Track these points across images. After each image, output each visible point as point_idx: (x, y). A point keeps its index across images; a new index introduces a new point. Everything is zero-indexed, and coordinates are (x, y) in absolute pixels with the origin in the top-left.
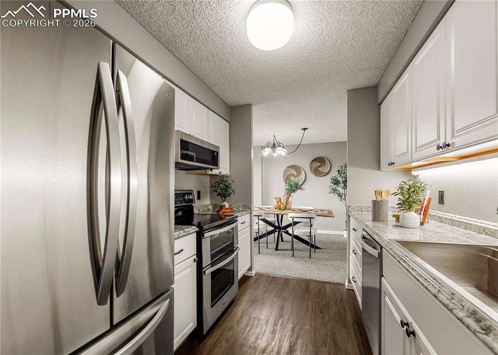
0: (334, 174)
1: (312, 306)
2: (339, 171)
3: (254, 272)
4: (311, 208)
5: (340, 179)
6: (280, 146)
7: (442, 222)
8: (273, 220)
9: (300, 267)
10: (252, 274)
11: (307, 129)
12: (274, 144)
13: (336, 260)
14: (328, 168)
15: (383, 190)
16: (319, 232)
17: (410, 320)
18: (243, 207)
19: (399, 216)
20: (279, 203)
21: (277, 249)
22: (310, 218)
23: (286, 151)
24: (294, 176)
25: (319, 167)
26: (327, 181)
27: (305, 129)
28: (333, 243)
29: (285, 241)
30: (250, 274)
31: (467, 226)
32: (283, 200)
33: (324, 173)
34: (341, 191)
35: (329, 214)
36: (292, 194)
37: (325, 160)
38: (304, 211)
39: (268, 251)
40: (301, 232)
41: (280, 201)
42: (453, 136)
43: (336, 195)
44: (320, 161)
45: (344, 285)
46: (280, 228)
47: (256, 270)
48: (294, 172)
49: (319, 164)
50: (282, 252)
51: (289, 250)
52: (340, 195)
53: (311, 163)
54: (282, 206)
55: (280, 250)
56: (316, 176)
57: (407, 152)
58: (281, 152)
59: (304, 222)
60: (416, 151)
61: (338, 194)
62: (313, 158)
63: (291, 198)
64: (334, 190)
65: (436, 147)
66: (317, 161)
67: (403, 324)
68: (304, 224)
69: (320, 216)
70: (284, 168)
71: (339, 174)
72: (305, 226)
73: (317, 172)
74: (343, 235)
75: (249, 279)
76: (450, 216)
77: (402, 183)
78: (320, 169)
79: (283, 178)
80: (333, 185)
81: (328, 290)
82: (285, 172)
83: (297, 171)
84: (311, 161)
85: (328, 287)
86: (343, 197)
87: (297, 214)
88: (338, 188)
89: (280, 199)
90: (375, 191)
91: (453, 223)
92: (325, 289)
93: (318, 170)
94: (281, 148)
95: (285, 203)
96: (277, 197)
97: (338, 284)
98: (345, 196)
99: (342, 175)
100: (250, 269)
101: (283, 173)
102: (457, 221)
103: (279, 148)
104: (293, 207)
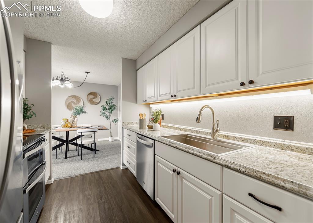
0: (103, 103)
1: (108, 186)
2: (106, 102)
3: (53, 180)
4: (90, 125)
5: (107, 107)
6: (68, 81)
7: (164, 127)
8: (59, 136)
9: (90, 165)
10: (52, 181)
11: (89, 73)
12: (62, 78)
13: (110, 155)
14: (99, 100)
15: (143, 114)
16: (99, 140)
17: (176, 168)
18: (42, 128)
19: (152, 126)
20: (67, 123)
21: (66, 158)
22: (94, 132)
23: (73, 85)
24: (74, 103)
25: (93, 98)
26: (99, 108)
27: (87, 73)
28: (105, 146)
29: (70, 151)
30: (50, 182)
31: (174, 128)
32: (71, 121)
33: (96, 103)
34: (108, 114)
35: (104, 129)
36: (78, 116)
37: (97, 94)
38: (88, 127)
39: (58, 160)
40: (88, 142)
41: (68, 121)
42: (177, 92)
43: (105, 116)
44: (94, 94)
45: (120, 168)
46: (67, 142)
47: (54, 177)
48: (75, 100)
49: (93, 96)
50: (72, 158)
51: (77, 156)
52: (107, 116)
53: (88, 95)
54: (69, 125)
55: (68, 158)
56: (91, 104)
57: (155, 96)
58: (69, 85)
59: (87, 135)
60: (159, 96)
61: (106, 116)
62: (89, 93)
63: (76, 119)
64: (104, 114)
65: (170, 96)
66: (92, 95)
67: (174, 171)
68: (86, 136)
69: (100, 130)
70: (67, 97)
71: (107, 104)
72: (87, 137)
73: (92, 102)
74: (109, 140)
75: (49, 186)
76: (167, 124)
77: (154, 110)
78: (94, 100)
79: (66, 104)
80: (102, 110)
81: (112, 173)
82: (67, 100)
83: (77, 100)
84: (88, 94)
85: (111, 172)
86: (109, 118)
87: (83, 130)
88: (106, 112)
89: (68, 120)
90: (140, 114)
91: (168, 127)
92: (110, 173)
93: (92, 101)
94: (69, 82)
95: (71, 123)
96: (65, 118)
97: (116, 168)
98: (110, 117)
99: (108, 105)
100: (50, 178)
101: (65, 100)
102: (170, 126)
103: (67, 82)
104: (77, 125)
